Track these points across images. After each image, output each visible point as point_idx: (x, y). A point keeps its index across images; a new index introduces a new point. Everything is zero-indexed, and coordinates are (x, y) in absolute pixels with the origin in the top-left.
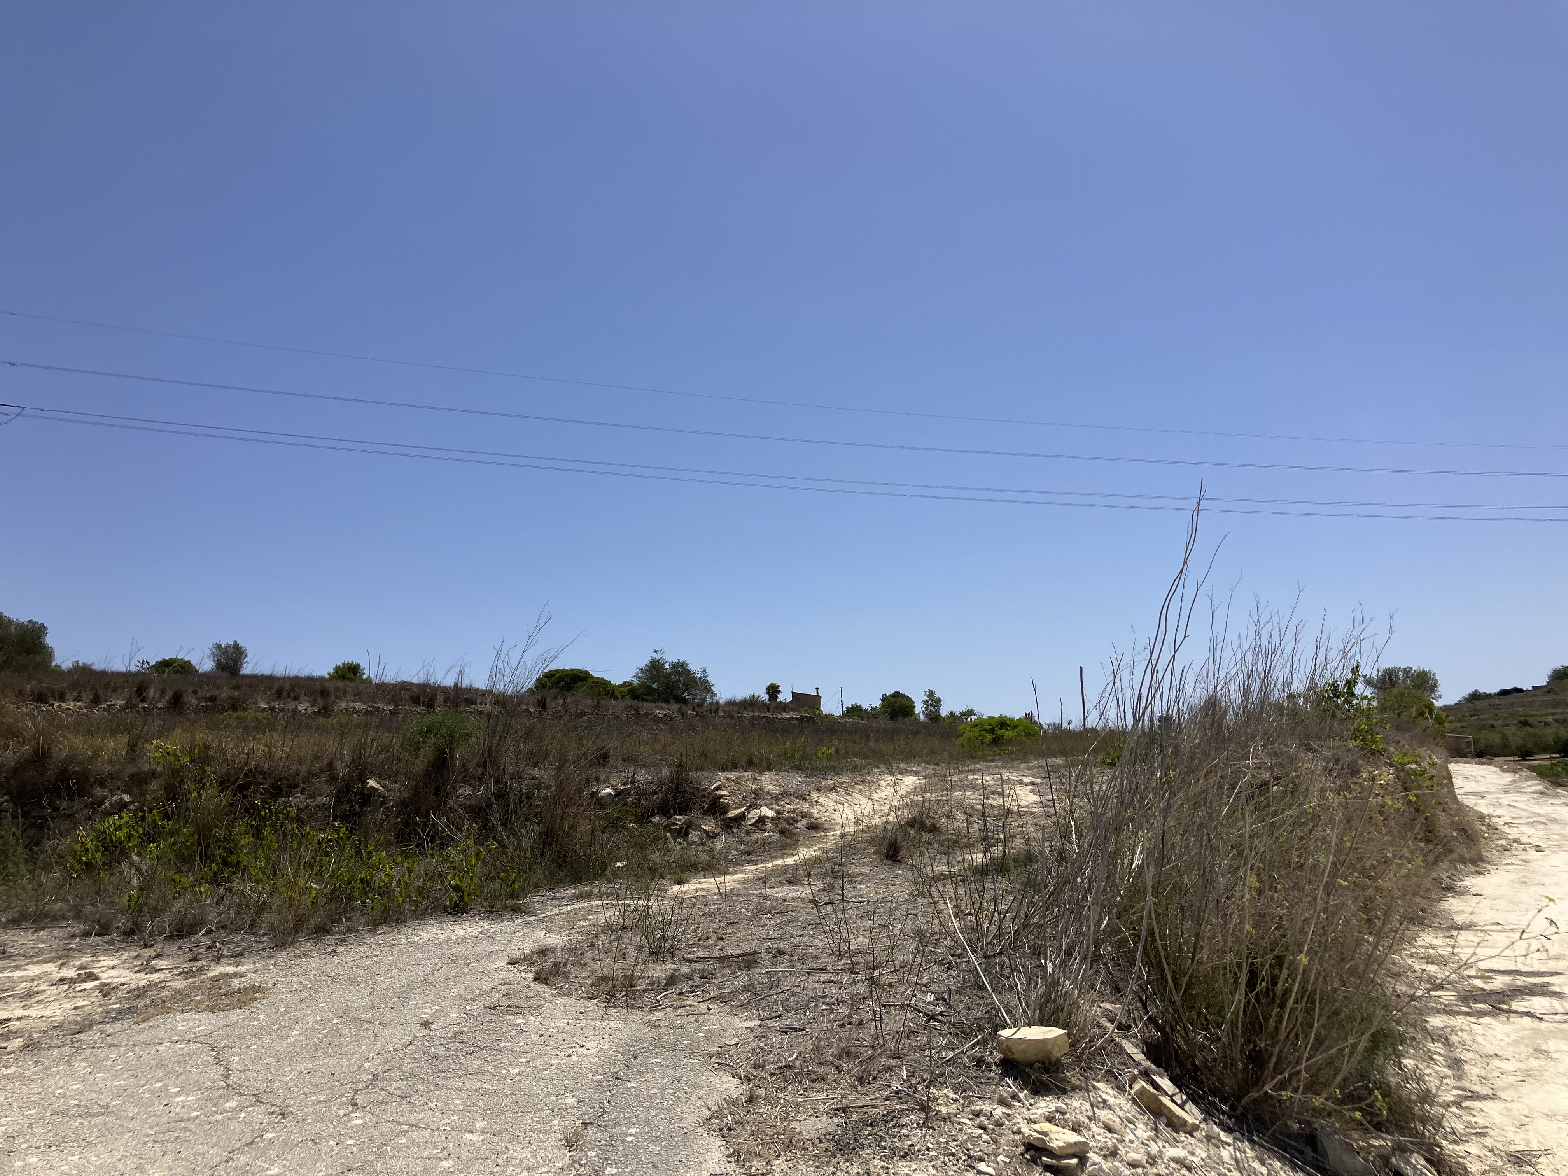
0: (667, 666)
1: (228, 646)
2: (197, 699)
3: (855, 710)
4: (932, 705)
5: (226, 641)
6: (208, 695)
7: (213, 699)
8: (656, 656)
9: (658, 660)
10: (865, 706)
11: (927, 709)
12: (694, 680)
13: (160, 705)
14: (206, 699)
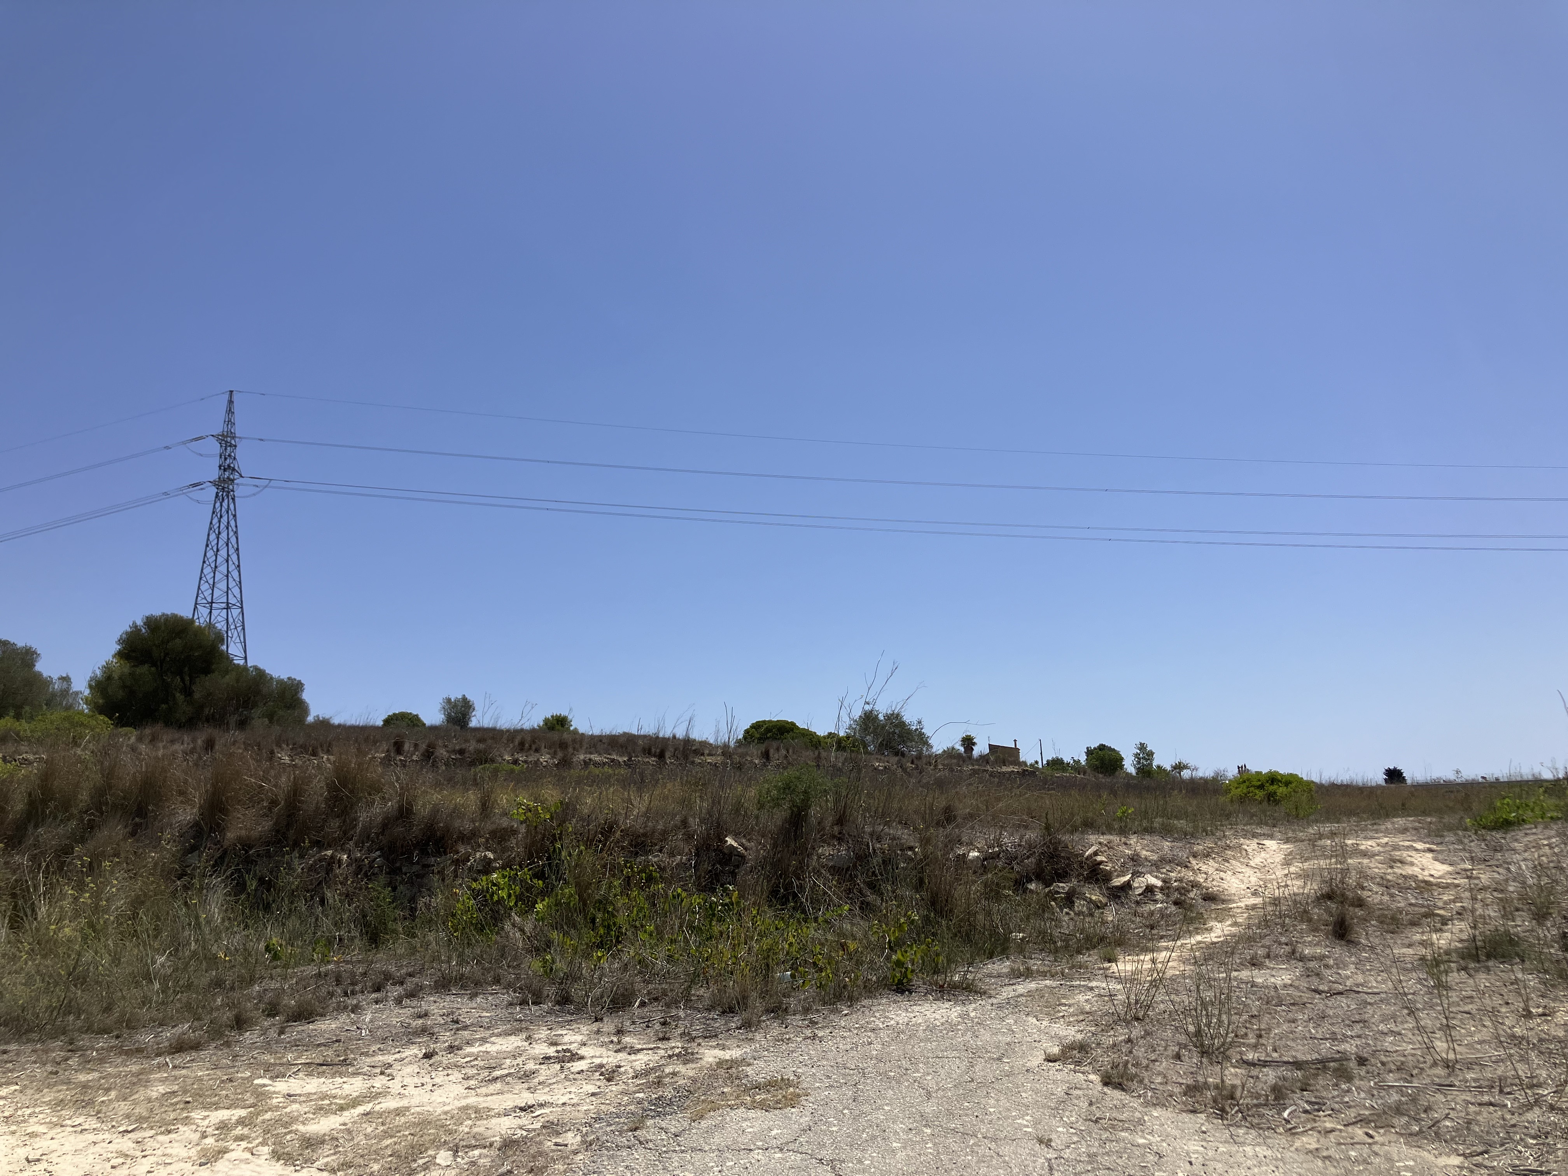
0: (881, 717)
1: (457, 700)
2: (448, 751)
3: (1056, 763)
4: (1144, 758)
5: (456, 695)
6: (457, 748)
7: (461, 752)
8: (868, 708)
9: (871, 712)
10: (1067, 759)
11: (1139, 763)
12: (909, 732)
13: (415, 758)
14: (455, 752)
